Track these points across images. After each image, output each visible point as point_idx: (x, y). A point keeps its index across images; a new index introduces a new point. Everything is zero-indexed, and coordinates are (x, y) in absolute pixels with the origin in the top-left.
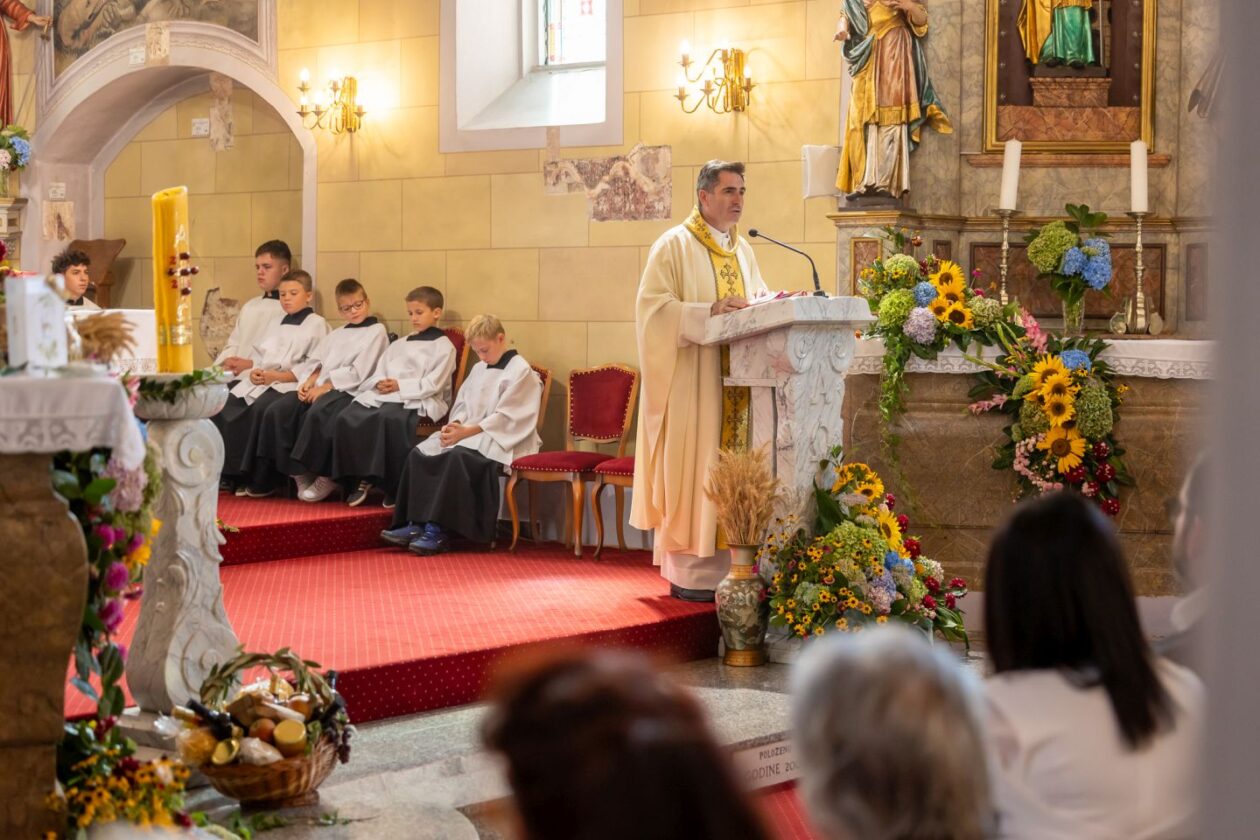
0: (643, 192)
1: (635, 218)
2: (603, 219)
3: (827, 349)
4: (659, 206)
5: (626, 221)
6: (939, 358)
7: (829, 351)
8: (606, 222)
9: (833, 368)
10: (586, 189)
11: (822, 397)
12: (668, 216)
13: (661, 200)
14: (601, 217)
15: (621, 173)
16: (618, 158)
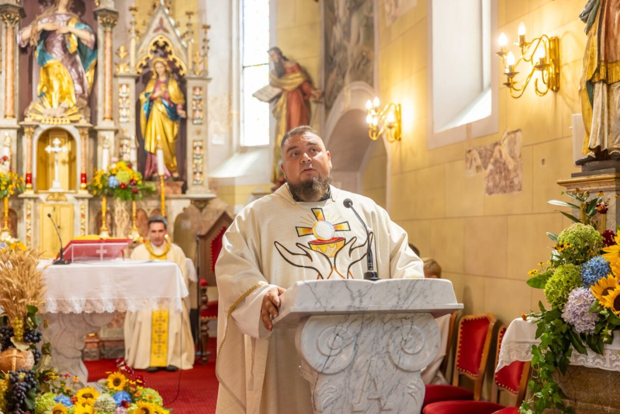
0: (509, 170)
1: (505, 192)
2: (491, 193)
3: (383, 343)
4: (516, 181)
5: (500, 194)
6: (608, 353)
7: (388, 345)
8: (493, 195)
9: (397, 367)
10: (483, 169)
11: (377, 402)
12: (520, 190)
13: (517, 176)
14: (490, 192)
15: (498, 156)
16: (496, 144)
